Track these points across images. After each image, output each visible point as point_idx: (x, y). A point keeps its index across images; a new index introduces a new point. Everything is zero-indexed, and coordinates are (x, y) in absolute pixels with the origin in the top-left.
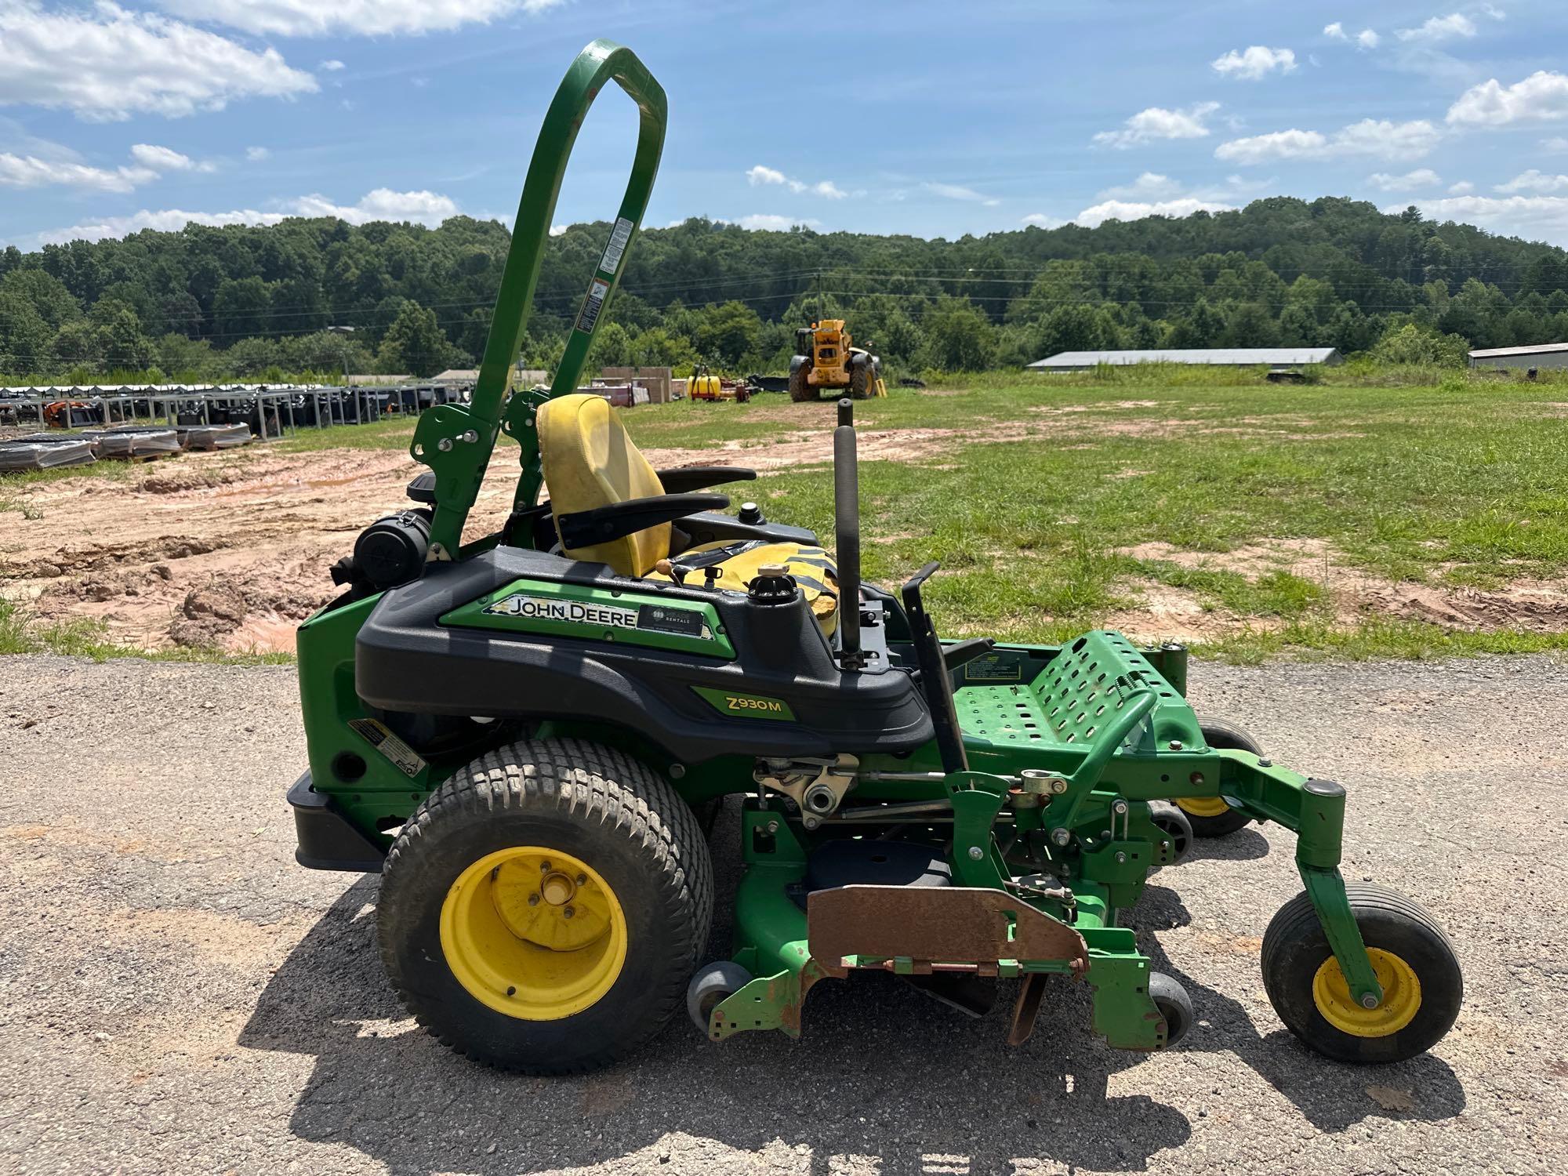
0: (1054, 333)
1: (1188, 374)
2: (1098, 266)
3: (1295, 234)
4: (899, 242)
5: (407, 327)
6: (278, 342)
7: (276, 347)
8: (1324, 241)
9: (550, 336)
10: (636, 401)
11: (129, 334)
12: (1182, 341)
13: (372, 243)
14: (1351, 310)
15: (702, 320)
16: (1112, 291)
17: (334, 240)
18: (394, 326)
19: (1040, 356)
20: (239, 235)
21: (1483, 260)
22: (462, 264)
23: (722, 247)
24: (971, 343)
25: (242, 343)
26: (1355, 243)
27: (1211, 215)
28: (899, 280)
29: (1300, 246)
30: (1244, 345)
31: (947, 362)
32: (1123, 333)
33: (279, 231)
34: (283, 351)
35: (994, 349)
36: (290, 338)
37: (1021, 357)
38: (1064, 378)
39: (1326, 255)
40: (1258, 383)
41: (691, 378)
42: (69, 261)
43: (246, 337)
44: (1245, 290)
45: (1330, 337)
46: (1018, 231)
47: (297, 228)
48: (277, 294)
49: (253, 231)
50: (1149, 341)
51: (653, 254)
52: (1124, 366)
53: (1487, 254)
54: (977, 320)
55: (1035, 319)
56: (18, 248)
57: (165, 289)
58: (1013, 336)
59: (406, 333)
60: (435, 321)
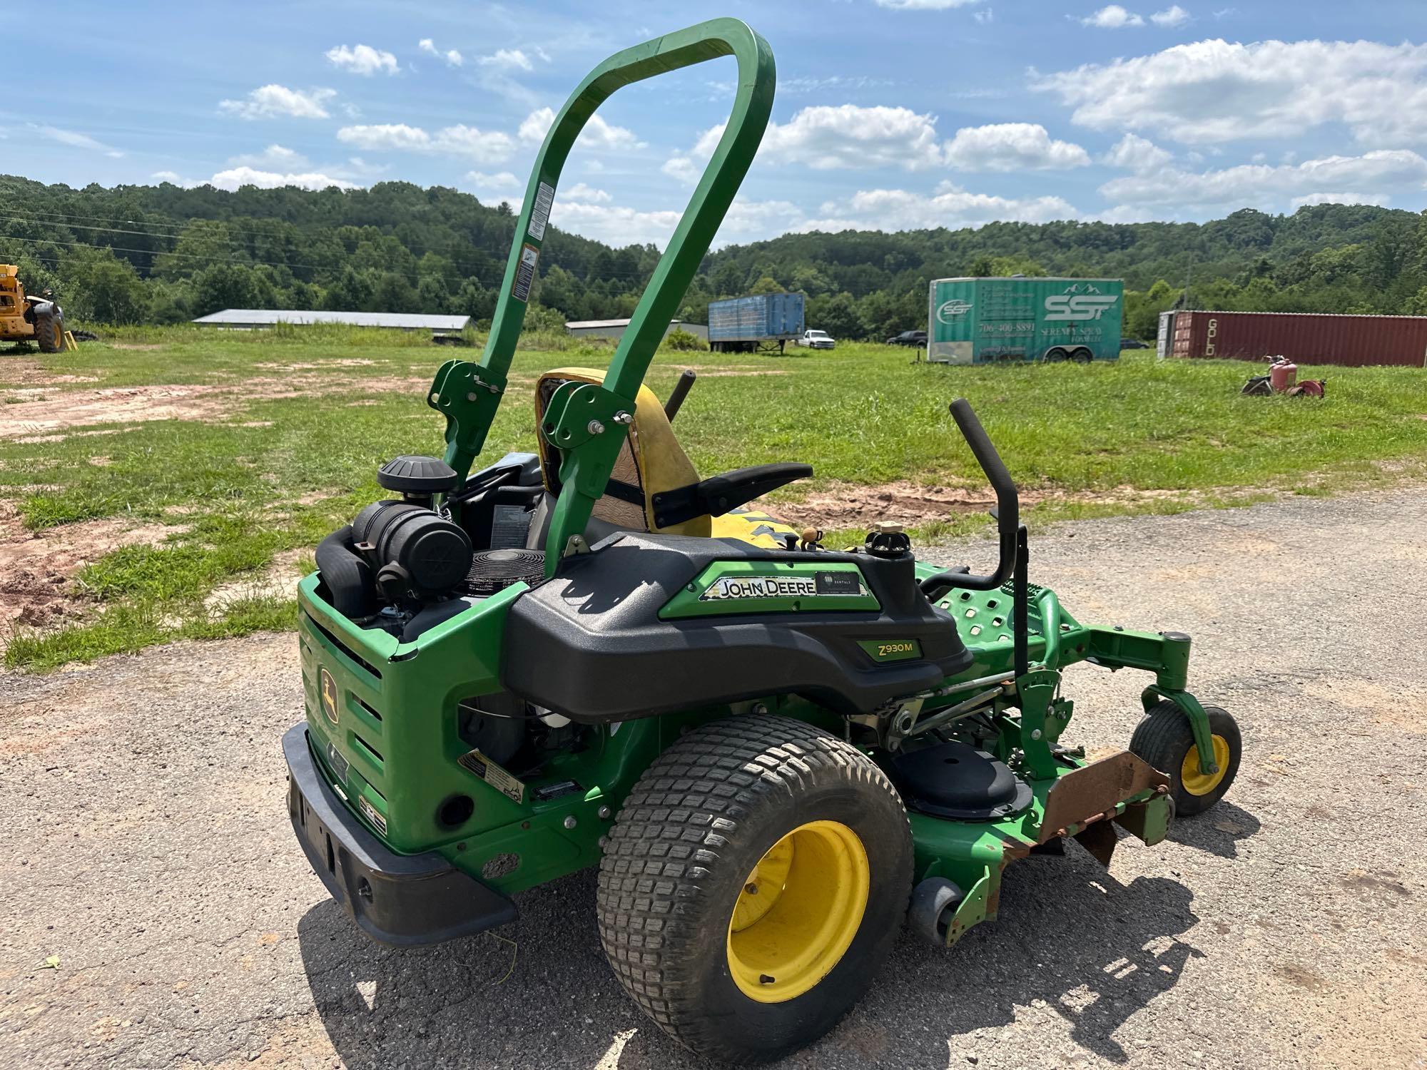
0: (211, 291)
1: (360, 335)
2: (244, 229)
3: (417, 215)
4: (11, 184)
8: (441, 223)
12: (335, 304)
14: (474, 284)
16: (261, 253)
19: (199, 312)
21: (560, 250)
24: (121, 296)
26: (467, 228)
27: (343, 191)
28: (19, 224)
29: (423, 226)
30: (391, 310)
31: (96, 314)
32: (279, 294)
35: (148, 302)
37: (179, 312)
38: (247, 335)
39: (446, 236)
40: (427, 345)
44: (383, 261)
45: (461, 306)
46: (151, 186)
50: (305, 302)
52: (302, 325)
53: (562, 247)
54: (123, 272)
55: (188, 276)
58: (167, 291)
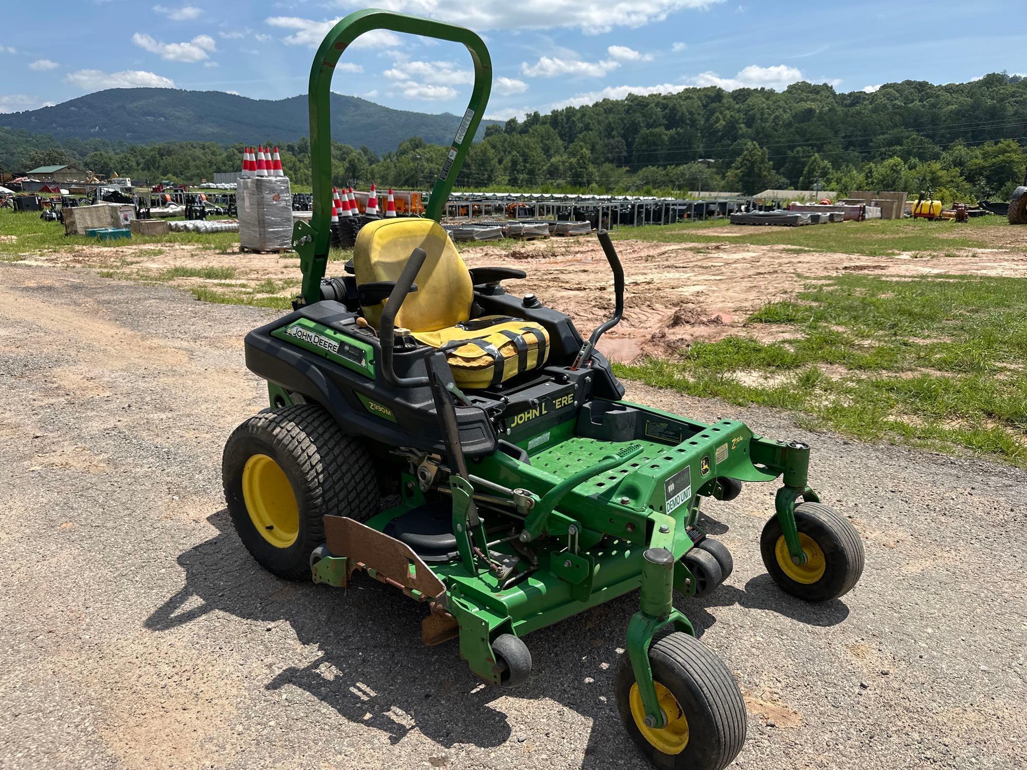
5: (747, 160)
6: (665, 169)
7: (664, 172)
9: (847, 167)
10: (867, 217)
11: (584, 163)
13: (737, 103)
15: (976, 157)
17: (713, 101)
18: (739, 159)
20: (656, 100)
22: (795, 116)
23: (1013, 96)
25: (644, 169)
33: (680, 97)
34: (667, 175)
36: (673, 167)
41: (917, 201)
42: (563, 119)
43: (647, 166)
47: (691, 95)
48: (672, 138)
49: (665, 98)
51: (948, 104)
56: (539, 112)
57: (609, 136)
59: (746, 164)
60: (767, 156)
